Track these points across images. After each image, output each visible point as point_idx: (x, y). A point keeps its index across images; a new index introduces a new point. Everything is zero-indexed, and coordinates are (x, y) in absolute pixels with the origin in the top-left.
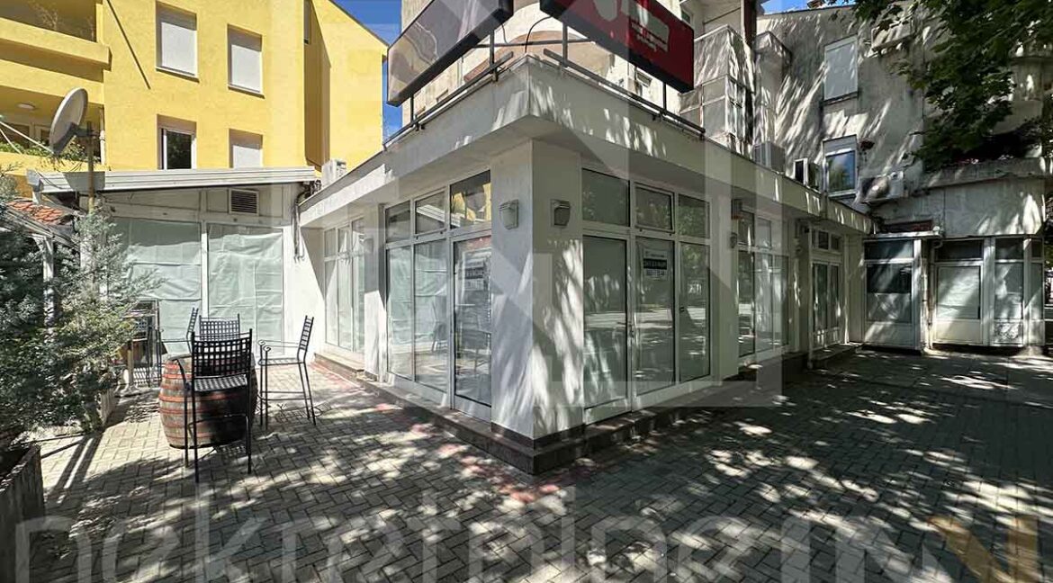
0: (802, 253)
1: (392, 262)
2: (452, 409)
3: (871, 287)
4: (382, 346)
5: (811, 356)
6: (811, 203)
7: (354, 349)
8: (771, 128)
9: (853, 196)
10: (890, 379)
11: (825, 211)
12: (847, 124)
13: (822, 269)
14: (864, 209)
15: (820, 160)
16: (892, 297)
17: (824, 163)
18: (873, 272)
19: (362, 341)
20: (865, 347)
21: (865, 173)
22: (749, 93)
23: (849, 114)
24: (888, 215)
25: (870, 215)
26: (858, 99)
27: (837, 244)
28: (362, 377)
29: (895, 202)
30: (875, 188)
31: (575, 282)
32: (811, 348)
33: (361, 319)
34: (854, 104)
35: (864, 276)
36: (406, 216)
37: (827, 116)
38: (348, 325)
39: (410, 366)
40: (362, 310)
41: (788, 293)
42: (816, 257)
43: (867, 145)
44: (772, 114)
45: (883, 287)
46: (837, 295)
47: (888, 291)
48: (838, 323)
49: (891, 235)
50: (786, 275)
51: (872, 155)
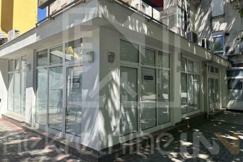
0: (204, 74)
1: (39, 74)
2: (63, 138)
3: (229, 88)
4: (34, 111)
5: (208, 114)
6: (207, 55)
7: (21, 113)
8: (194, 26)
9: (222, 53)
10: (236, 122)
11: (212, 58)
12: (220, 26)
13: (212, 80)
14: (226, 58)
15: (211, 39)
16: (236, 91)
17: (212, 40)
18: (229, 81)
19: (24, 109)
20: (227, 110)
21: (226, 45)
22: (185, 12)
23: (221, 23)
24: (234, 60)
25: (228, 60)
26: (224, 17)
27: (217, 71)
28: (24, 125)
29: (237, 56)
30: (230, 50)
31: (116, 84)
32: (208, 111)
33: (24, 100)
34: (222, 19)
35: (226, 83)
36: (46, 55)
37: (213, 23)
38: (18, 102)
39: (46, 120)
40: (25, 95)
41: (200, 89)
42: (210, 75)
43: (227, 34)
44: (194, 21)
45: (233, 87)
46: (217, 90)
47: (235, 89)
48: (218, 101)
49: (236, 68)
50: (199, 82)
51: (229, 38)
